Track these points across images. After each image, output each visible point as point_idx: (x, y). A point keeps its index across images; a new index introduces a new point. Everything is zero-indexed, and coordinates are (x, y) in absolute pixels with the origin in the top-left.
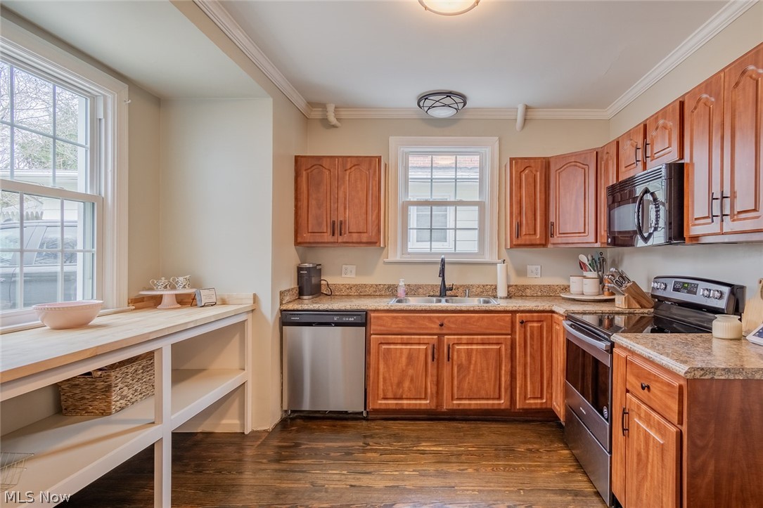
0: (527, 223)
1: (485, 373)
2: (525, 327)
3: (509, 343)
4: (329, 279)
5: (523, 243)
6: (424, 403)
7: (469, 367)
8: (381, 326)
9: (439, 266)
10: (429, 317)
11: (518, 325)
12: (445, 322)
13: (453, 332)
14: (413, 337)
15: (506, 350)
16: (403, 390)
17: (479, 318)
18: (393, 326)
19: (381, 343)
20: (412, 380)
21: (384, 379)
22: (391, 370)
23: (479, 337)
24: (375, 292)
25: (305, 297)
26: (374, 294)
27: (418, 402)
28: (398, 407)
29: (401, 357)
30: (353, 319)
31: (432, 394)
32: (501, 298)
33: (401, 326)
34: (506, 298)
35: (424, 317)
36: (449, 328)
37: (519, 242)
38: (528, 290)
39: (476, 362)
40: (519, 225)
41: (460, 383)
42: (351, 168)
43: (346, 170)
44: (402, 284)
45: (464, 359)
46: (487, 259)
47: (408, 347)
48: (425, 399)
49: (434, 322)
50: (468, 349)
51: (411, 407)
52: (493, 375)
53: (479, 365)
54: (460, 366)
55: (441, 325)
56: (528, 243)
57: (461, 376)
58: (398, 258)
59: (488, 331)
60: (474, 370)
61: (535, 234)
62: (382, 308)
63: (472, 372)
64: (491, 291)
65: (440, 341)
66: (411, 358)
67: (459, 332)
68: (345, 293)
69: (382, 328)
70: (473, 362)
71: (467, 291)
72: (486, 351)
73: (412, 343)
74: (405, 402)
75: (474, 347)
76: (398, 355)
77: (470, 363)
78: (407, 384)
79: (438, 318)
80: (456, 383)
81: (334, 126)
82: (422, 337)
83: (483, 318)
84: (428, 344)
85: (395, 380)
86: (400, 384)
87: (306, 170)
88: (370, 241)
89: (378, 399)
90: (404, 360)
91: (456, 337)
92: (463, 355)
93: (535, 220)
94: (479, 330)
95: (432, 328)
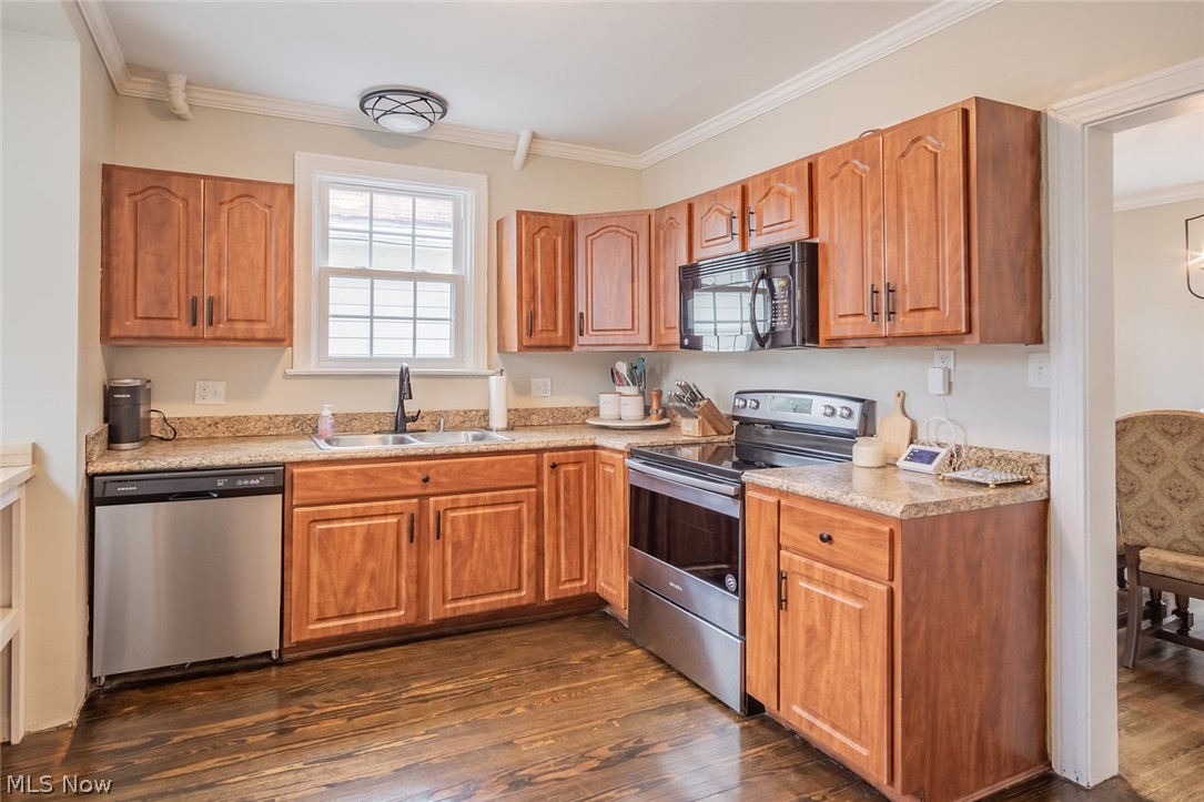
0: (544, 314)
1: (497, 551)
2: (557, 474)
3: (533, 500)
4: (167, 408)
5: (538, 343)
6: (396, 617)
7: (471, 545)
8: (314, 489)
9: (397, 381)
10: (404, 469)
11: (546, 470)
12: (432, 474)
13: (445, 490)
14: (374, 504)
15: (529, 511)
16: (358, 599)
17: (487, 464)
18: (338, 488)
19: (315, 521)
20: (373, 579)
21: (321, 585)
22: (335, 567)
23: (487, 494)
24: (268, 429)
25: (124, 446)
26: (265, 433)
27: (384, 616)
28: (348, 631)
29: (352, 541)
30: (257, 482)
31: (408, 597)
32: (497, 430)
33: (352, 486)
34: (507, 429)
35: (395, 469)
36: (437, 484)
37: (533, 342)
38: (534, 417)
39: (482, 536)
40: (533, 316)
41: (456, 572)
42: (232, 201)
43: (221, 204)
44: (327, 413)
45: (462, 534)
46: (469, 368)
47: (366, 522)
48: (397, 608)
49: (413, 477)
50: (469, 516)
51: (372, 627)
52: (510, 552)
53: (487, 540)
54: (456, 546)
55: (426, 480)
56: (545, 343)
57: (459, 561)
58: (312, 368)
59: (500, 484)
60: (480, 550)
61: (556, 330)
62: (315, 458)
63: (475, 553)
64: (482, 420)
65: (422, 508)
66: (370, 539)
67: (455, 489)
68: (204, 435)
69: (316, 493)
70: (478, 536)
71: (441, 422)
72: (498, 516)
73: (372, 516)
74: (360, 619)
75: (480, 511)
76: (347, 537)
77: (473, 538)
78: (363, 588)
79: (419, 468)
80: (449, 574)
81: (179, 118)
82: (390, 503)
83: (493, 463)
84: (402, 513)
85: (341, 584)
86: (350, 589)
87: (130, 195)
88: (270, 336)
89: (308, 623)
90: (358, 546)
91: (450, 497)
92: (462, 526)
93: (556, 308)
94: (488, 484)
95: (408, 486)
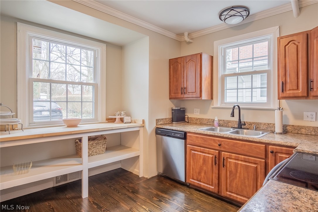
1: (246, 180)
2: (275, 156)
3: (263, 165)
4: (189, 115)
6: (211, 188)
7: (236, 174)
8: (191, 140)
10: (214, 140)
11: (270, 154)
12: (222, 143)
13: (227, 151)
14: (206, 149)
15: (261, 169)
16: (201, 177)
17: (242, 144)
18: (197, 142)
19: (191, 150)
20: (205, 173)
21: (193, 168)
22: (196, 164)
23: (243, 156)
27: (208, 186)
28: (199, 186)
29: (200, 159)
30: (179, 135)
31: (215, 184)
33: (200, 142)
35: (211, 139)
36: (224, 148)
39: (240, 172)
41: (231, 182)
42: (189, 61)
43: (187, 63)
45: (233, 168)
47: (204, 154)
48: (212, 185)
49: (217, 143)
50: (235, 162)
51: (208, 189)
52: (252, 183)
53: (242, 174)
54: (231, 172)
55: (220, 145)
57: (231, 178)
59: (248, 154)
60: (239, 177)
62: (192, 131)
63: (238, 178)
65: (219, 154)
66: (205, 160)
67: (230, 151)
68: (195, 122)
69: (192, 142)
70: (239, 171)
72: (247, 167)
73: (205, 153)
74: (202, 184)
75: (240, 162)
76: (199, 157)
77: (237, 171)
78: (203, 174)
79: (219, 141)
80: (228, 181)
82: (210, 150)
83: (245, 145)
84: (213, 154)
85: (197, 171)
86: (200, 173)
87: (172, 65)
88: (197, 96)
89: (190, 178)
90: (201, 161)
91: (228, 154)
92: (233, 166)
94: (243, 152)
95: (215, 146)
